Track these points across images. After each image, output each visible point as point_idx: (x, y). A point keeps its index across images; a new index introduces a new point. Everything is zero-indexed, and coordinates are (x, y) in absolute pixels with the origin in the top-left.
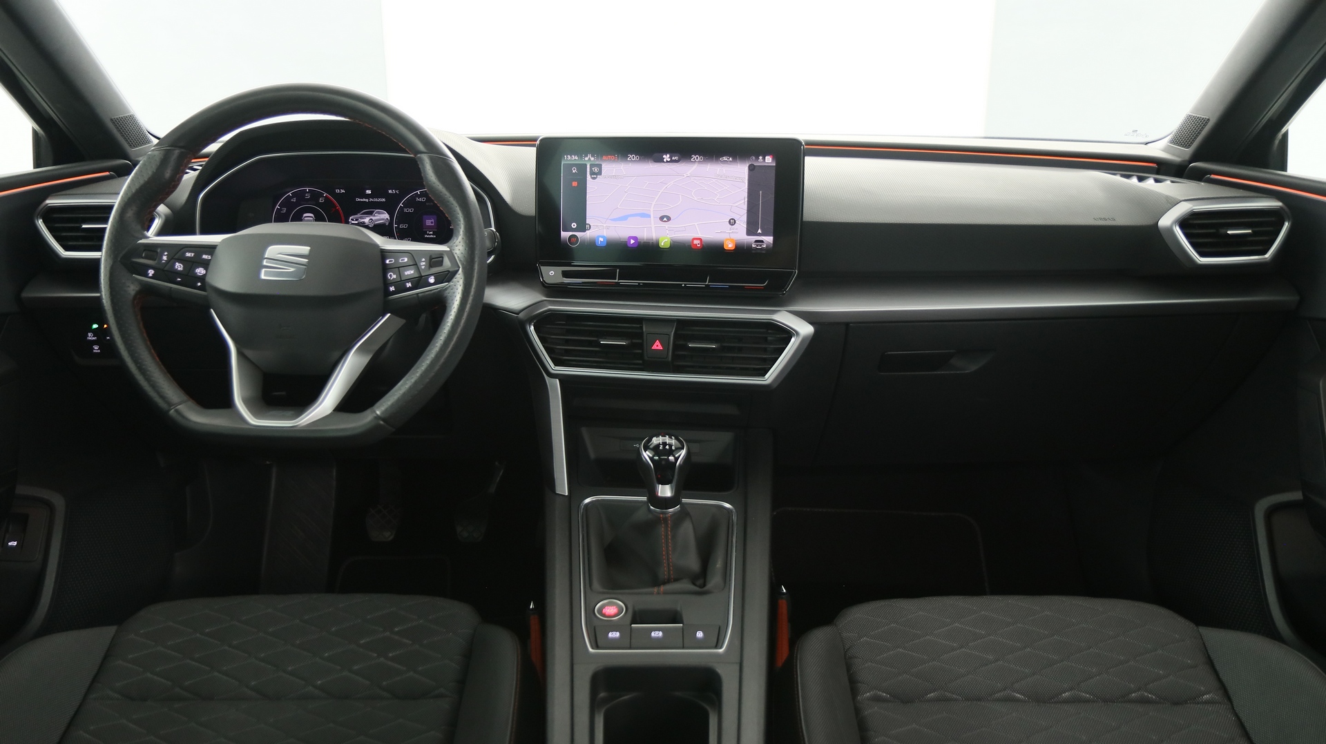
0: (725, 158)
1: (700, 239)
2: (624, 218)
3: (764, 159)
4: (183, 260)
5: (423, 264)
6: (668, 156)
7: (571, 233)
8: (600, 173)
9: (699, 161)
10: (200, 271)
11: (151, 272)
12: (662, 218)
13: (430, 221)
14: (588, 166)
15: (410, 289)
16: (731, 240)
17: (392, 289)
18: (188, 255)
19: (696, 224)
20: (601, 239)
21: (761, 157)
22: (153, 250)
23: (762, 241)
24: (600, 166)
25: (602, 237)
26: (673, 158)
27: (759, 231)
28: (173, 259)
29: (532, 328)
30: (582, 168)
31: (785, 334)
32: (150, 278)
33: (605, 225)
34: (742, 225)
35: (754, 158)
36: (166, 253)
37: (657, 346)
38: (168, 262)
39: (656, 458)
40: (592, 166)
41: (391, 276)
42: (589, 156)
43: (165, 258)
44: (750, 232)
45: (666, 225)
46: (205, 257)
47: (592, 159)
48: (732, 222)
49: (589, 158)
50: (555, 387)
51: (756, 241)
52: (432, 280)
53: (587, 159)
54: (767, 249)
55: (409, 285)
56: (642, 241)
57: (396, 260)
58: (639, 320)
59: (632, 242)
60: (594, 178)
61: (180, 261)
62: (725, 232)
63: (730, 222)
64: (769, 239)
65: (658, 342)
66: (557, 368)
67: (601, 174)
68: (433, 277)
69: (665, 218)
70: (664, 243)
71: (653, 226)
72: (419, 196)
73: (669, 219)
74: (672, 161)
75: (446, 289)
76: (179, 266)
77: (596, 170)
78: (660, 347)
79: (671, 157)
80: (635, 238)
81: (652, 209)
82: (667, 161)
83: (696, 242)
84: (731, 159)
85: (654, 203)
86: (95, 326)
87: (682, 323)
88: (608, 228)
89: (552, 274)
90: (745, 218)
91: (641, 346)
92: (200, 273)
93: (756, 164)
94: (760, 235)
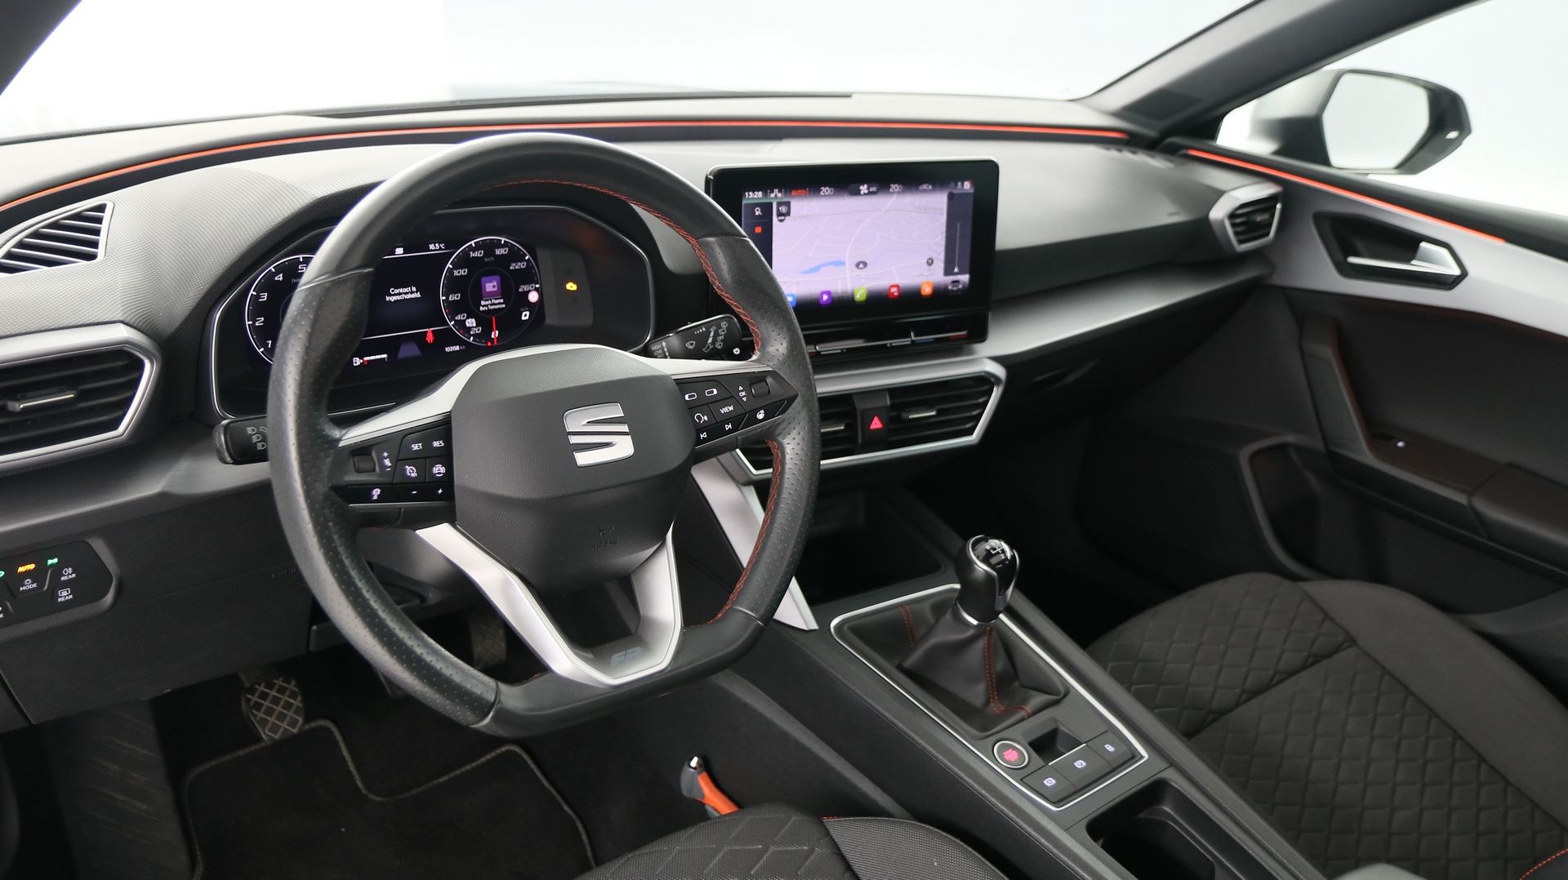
0: (925, 187)
1: (897, 286)
2: (816, 269)
3: (963, 185)
5: (742, 394)
6: (866, 186)
8: (788, 213)
9: (898, 192)
10: (440, 471)
11: (375, 493)
12: (857, 265)
13: (492, 284)
14: (775, 205)
16: (928, 283)
17: (704, 435)
18: (414, 447)
19: (892, 268)
20: (790, 299)
21: (960, 184)
23: (958, 282)
24: (788, 204)
25: (791, 295)
26: (871, 190)
27: (956, 270)
28: (399, 461)
30: (767, 208)
31: (988, 384)
32: (376, 501)
33: (794, 280)
34: (939, 265)
35: (953, 184)
36: (386, 454)
37: (876, 424)
38: (393, 468)
40: (780, 204)
41: (699, 417)
42: (776, 191)
43: (387, 462)
44: (948, 271)
45: (863, 273)
46: (435, 444)
47: (779, 195)
48: (930, 262)
49: (776, 195)
51: (953, 282)
52: (761, 416)
53: (772, 195)
54: (963, 290)
55: (728, 427)
56: (836, 296)
57: (701, 394)
58: (850, 397)
59: (825, 297)
60: (781, 221)
62: (922, 275)
63: (928, 262)
64: (965, 278)
65: (876, 420)
67: (789, 215)
68: (762, 411)
69: (861, 265)
70: (860, 295)
71: (848, 276)
72: (474, 250)
73: (865, 264)
74: (870, 193)
75: (779, 425)
76: (411, 471)
77: (783, 209)
78: (879, 425)
79: (868, 189)
80: (828, 293)
81: (847, 255)
82: (865, 194)
83: (894, 290)
84: (930, 187)
85: (849, 248)
88: (797, 283)
90: (942, 256)
91: (853, 426)
92: (439, 473)
93: (955, 191)
94: (957, 274)
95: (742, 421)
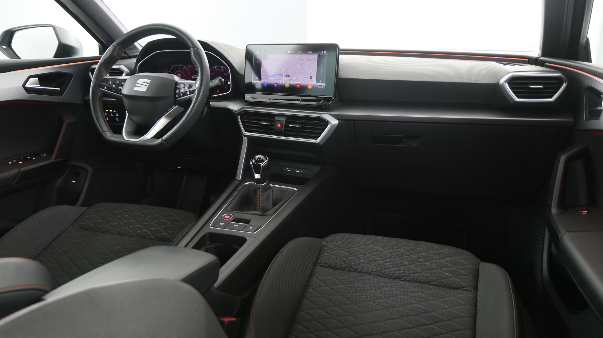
2: (274, 76)
3: (323, 52)
4: (116, 84)
5: (187, 87)
6: (290, 51)
7: (256, 81)
9: (300, 53)
10: (121, 88)
11: (105, 87)
12: (286, 76)
14: (262, 55)
16: (310, 85)
17: (177, 96)
18: (118, 82)
19: (298, 78)
20: (266, 84)
21: (322, 51)
22: (107, 79)
23: (321, 85)
24: (266, 55)
25: (266, 83)
27: (321, 81)
28: (113, 83)
29: (239, 117)
31: (326, 123)
32: (105, 89)
33: (267, 78)
34: (314, 79)
35: (320, 52)
36: (111, 81)
37: (279, 125)
38: (111, 84)
39: (256, 163)
40: (264, 55)
41: (177, 91)
42: (263, 51)
43: (110, 83)
44: (318, 81)
45: (288, 78)
46: (123, 83)
47: (264, 53)
48: (311, 77)
50: (245, 140)
51: (319, 85)
52: (188, 93)
53: (262, 53)
54: (323, 89)
55: (182, 95)
56: (279, 85)
57: (180, 86)
58: (274, 115)
59: (276, 85)
60: (264, 60)
61: (115, 84)
62: (308, 82)
63: (310, 77)
64: (324, 84)
65: (279, 124)
66: (246, 133)
67: (266, 59)
69: (288, 76)
70: (287, 85)
71: (283, 79)
72: (216, 69)
73: (289, 76)
74: (291, 53)
75: (192, 97)
76: (114, 86)
77: (265, 57)
78: (280, 126)
80: (277, 83)
81: (283, 72)
82: (289, 53)
83: (298, 85)
84: (311, 53)
85: (284, 70)
86: (107, 111)
87: (289, 117)
89: (248, 97)
90: (315, 76)
91: (273, 125)
93: (320, 54)
94: (321, 83)
95: (185, 94)
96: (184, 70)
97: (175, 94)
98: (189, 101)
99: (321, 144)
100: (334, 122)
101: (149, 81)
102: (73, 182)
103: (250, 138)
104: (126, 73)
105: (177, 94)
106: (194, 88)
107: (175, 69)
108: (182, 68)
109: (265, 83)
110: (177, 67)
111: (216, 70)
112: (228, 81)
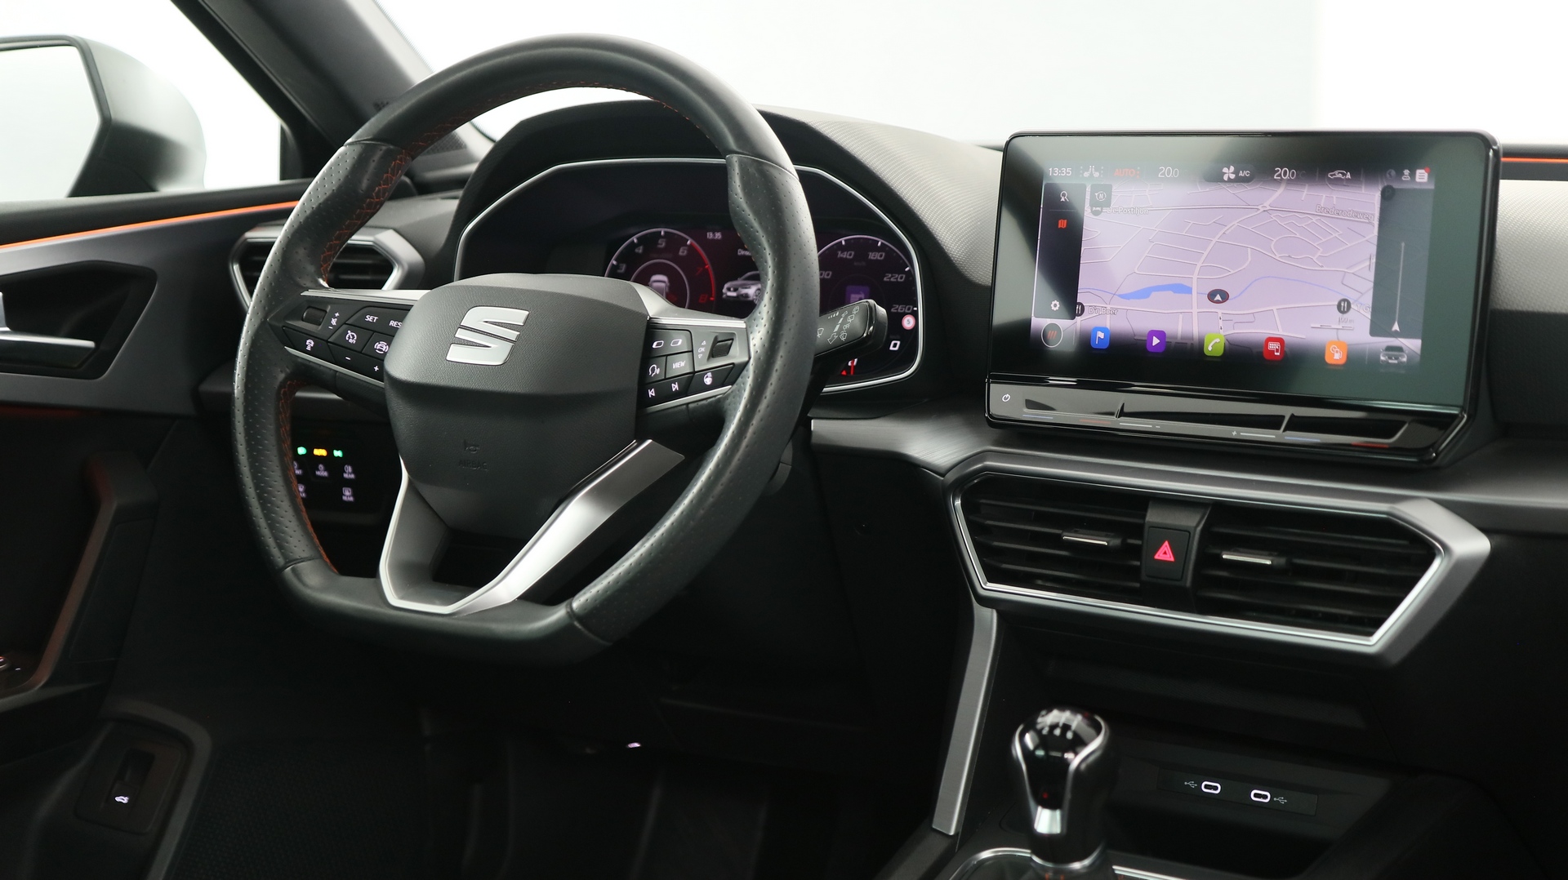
0: (1338, 174)
1: (1280, 340)
2: (1143, 294)
3: (1413, 174)
4: (360, 327)
5: (702, 351)
6: (1232, 168)
7: (1049, 321)
8: (1107, 203)
9: (1289, 181)
10: (380, 346)
11: (310, 343)
12: (1211, 296)
14: (1088, 189)
15: (678, 395)
16: (1339, 344)
17: (652, 392)
18: (369, 318)
19: (1274, 308)
20: (1101, 335)
21: (1406, 172)
22: (319, 305)
23: (1399, 349)
24: (1108, 189)
25: (1103, 330)
26: (1241, 174)
27: (1396, 327)
28: (344, 324)
29: (958, 502)
30: (1077, 193)
31: (1421, 550)
32: (307, 353)
33: (1109, 307)
34: (1362, 315)
35: (1393, 173)
36: (337, 315)
37: (1165, 553)
38: (337, 328)
39: (1040, 753)
40: (1095, 189)
41: (653, 370)
42: (1092, 168)
43: (334, 322)
44: (1377, 328)
45: (1220, 309)
46: (393, 323)
47: (1096, 175)
48: (1344, 307)
49: (1091, 174)
50: (987, 621)
51: (1389, 349)
52: (708, 381)
53: (1086, 174)
54: (1408, 366)
55: (675, 387)
56: (1174, 341)
57: (667, 343)
58: (1141, 500)
59: (1156, 341)
60: (1096, 213)
61: (354, 327)
62: (1329, 328)
63: (1339, 306)
64: (1413, 345)
65: (1166, 546)
66: (989, 584)
67: (1109, 205)
68: (711, 376)
69: (1218, 296)
70: (1214, 346)
71: (1195, 310)
72: (847, 248)
73: (1225, 296)
74: (1239, 180)
75: (727, 398)
76: (351, 337)
77: (1101, 196)
78: (1170, 557)
79: (1236, 172)
80: (1160, 334)
81: (1195, 277)
82: (1230, 180)
83: (1273, 346)
84: (1349, 176)
85: (1199, 264)
86: (302, 451)
87: (1220, 511)
88: (1114, 312)
89: (1006, 399)
90: (1368, 299)
91: (1136, 552)
92: (379, 350)
93: (1396, 186)
94: (1396, 335)
95: (691, 382)
96: (683, 252)
97: (644, 382)
98: (712, 421)
99: (1395, 659)
100: (1472, 544)
101: (518, 316)
102: (118, 799)
103: (1010, 614)
104: (406, 267)
105: (654, 383)
106: (736, 355)
107: (640, 250)
108: (674, 242)
109: (1098, 329)
110: (649, 242)
111: (845, 255)
112: (905, 314)
